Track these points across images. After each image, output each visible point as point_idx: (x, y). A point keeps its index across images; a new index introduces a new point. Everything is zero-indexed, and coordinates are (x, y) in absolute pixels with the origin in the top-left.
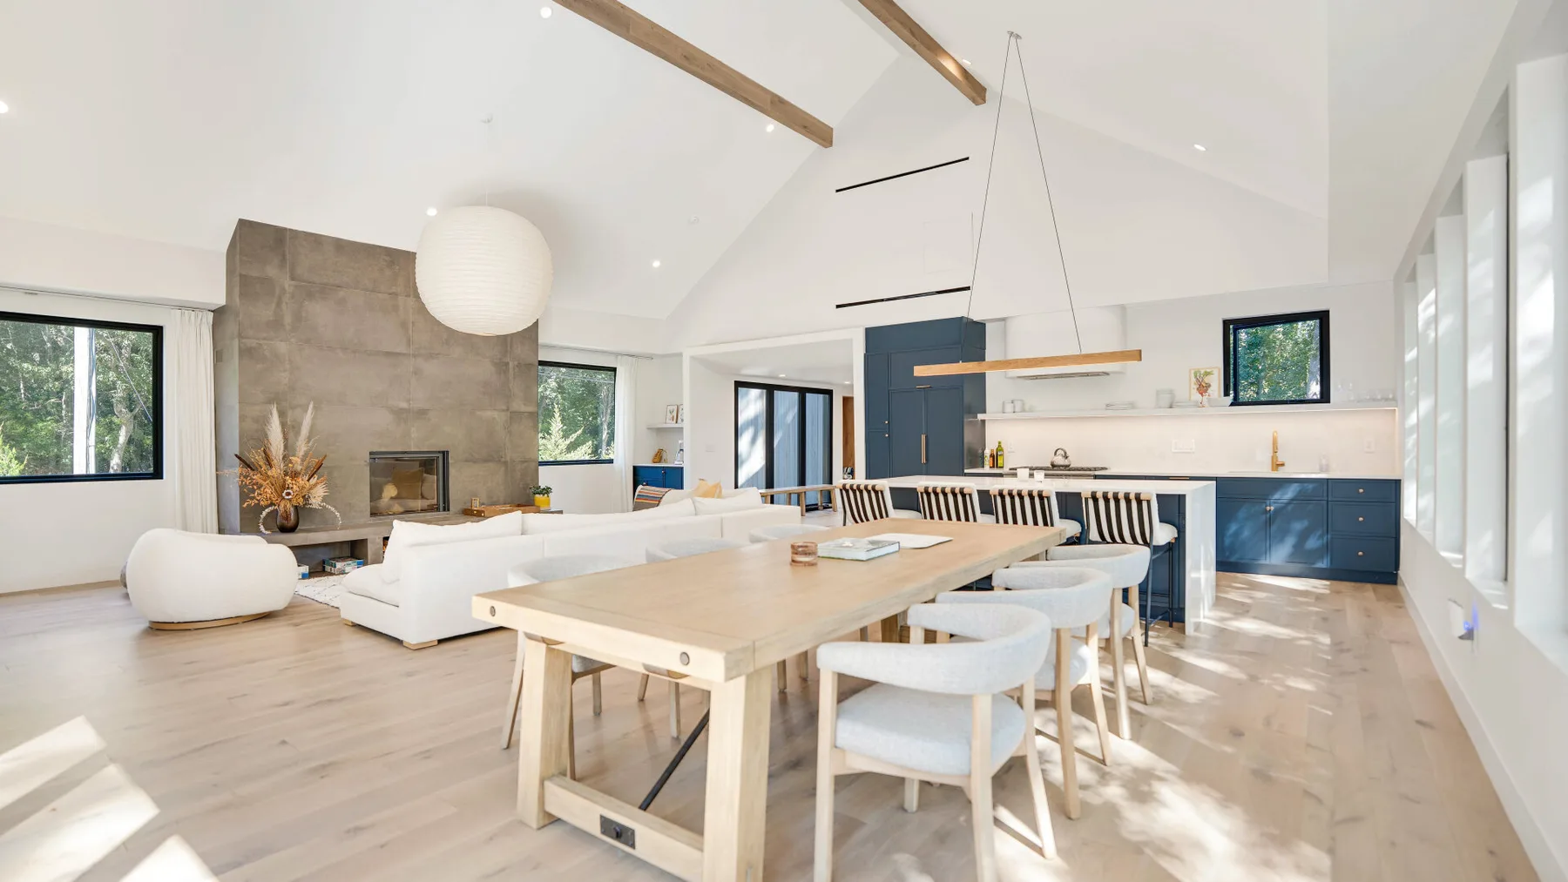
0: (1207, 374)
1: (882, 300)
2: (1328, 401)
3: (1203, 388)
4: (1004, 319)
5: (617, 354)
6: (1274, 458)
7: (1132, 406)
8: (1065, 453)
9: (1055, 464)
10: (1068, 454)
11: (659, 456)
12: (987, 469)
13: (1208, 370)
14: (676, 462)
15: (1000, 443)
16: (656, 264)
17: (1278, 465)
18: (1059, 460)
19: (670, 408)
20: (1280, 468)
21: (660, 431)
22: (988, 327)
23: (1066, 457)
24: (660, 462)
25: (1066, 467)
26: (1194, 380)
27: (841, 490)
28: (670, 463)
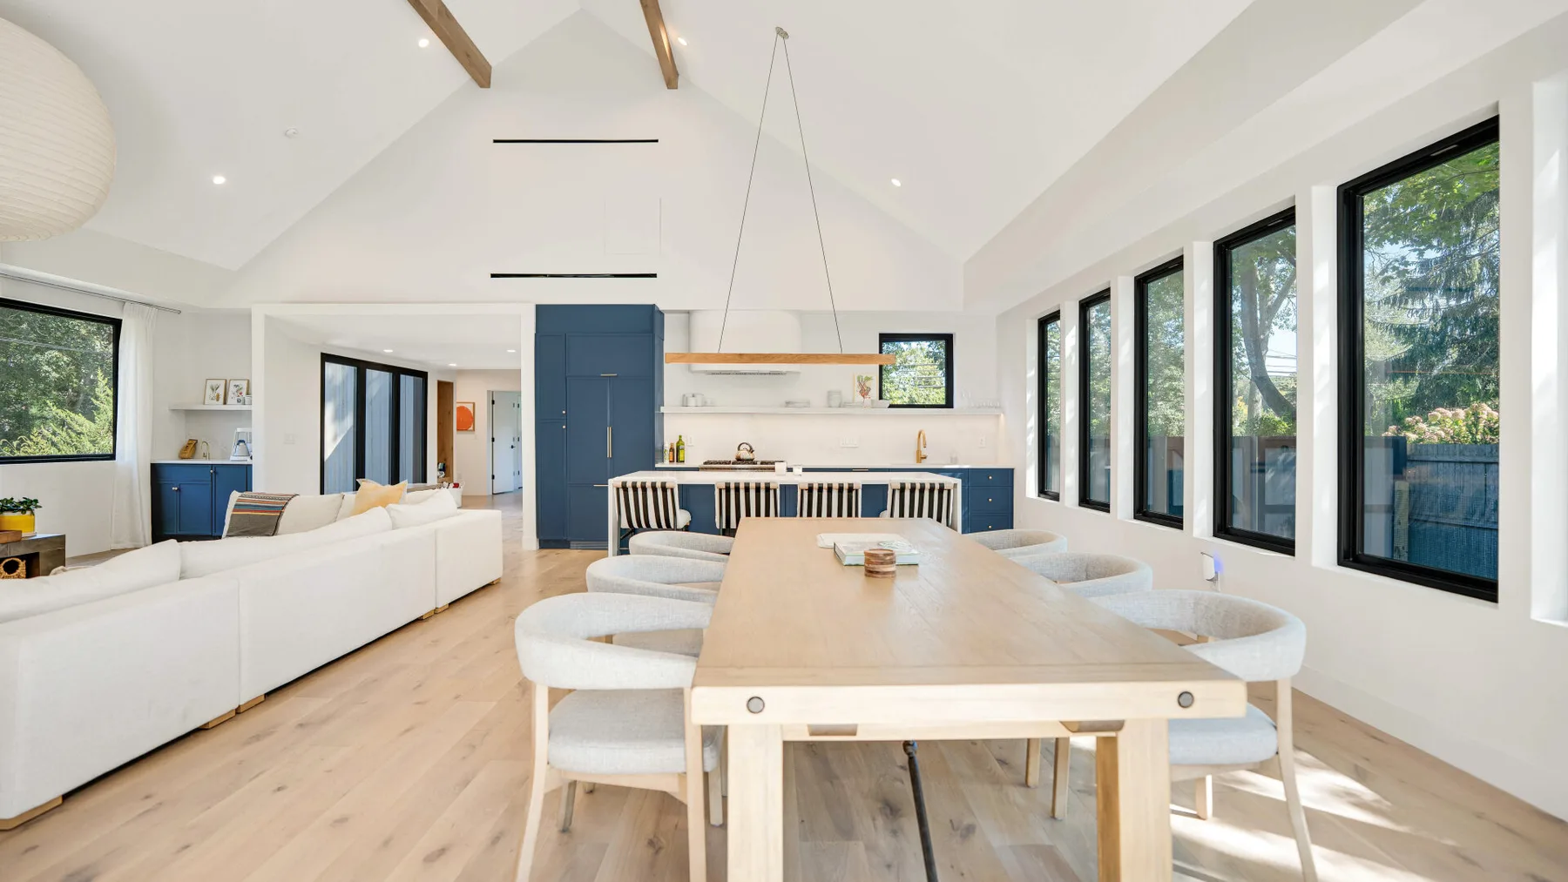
0: (868, 379)
1: (545, 276)
2: (952, 407)
3: (864, 392)
4: (688, 312)
5: (123, 302)
6: (918, 452)
7: (808, 404)
8: (751, 448)
9: (742, 457)
10: (754, 448)
11: (191, 447)
12: (667, 464)
13: (869, 376)
14: (232, 458)
15: (680, 437)
16: (219, 180)
17: (921, 458)
18: (745, 455)
19: (214, 383)
20: (923, 461)
21: (189, 413)
22: (667, 317)
23: (751, 451)
24: (192, 457)
25: (751, 461)
26: (857, 384)
27: (618, 489)
28: (214, 459)
